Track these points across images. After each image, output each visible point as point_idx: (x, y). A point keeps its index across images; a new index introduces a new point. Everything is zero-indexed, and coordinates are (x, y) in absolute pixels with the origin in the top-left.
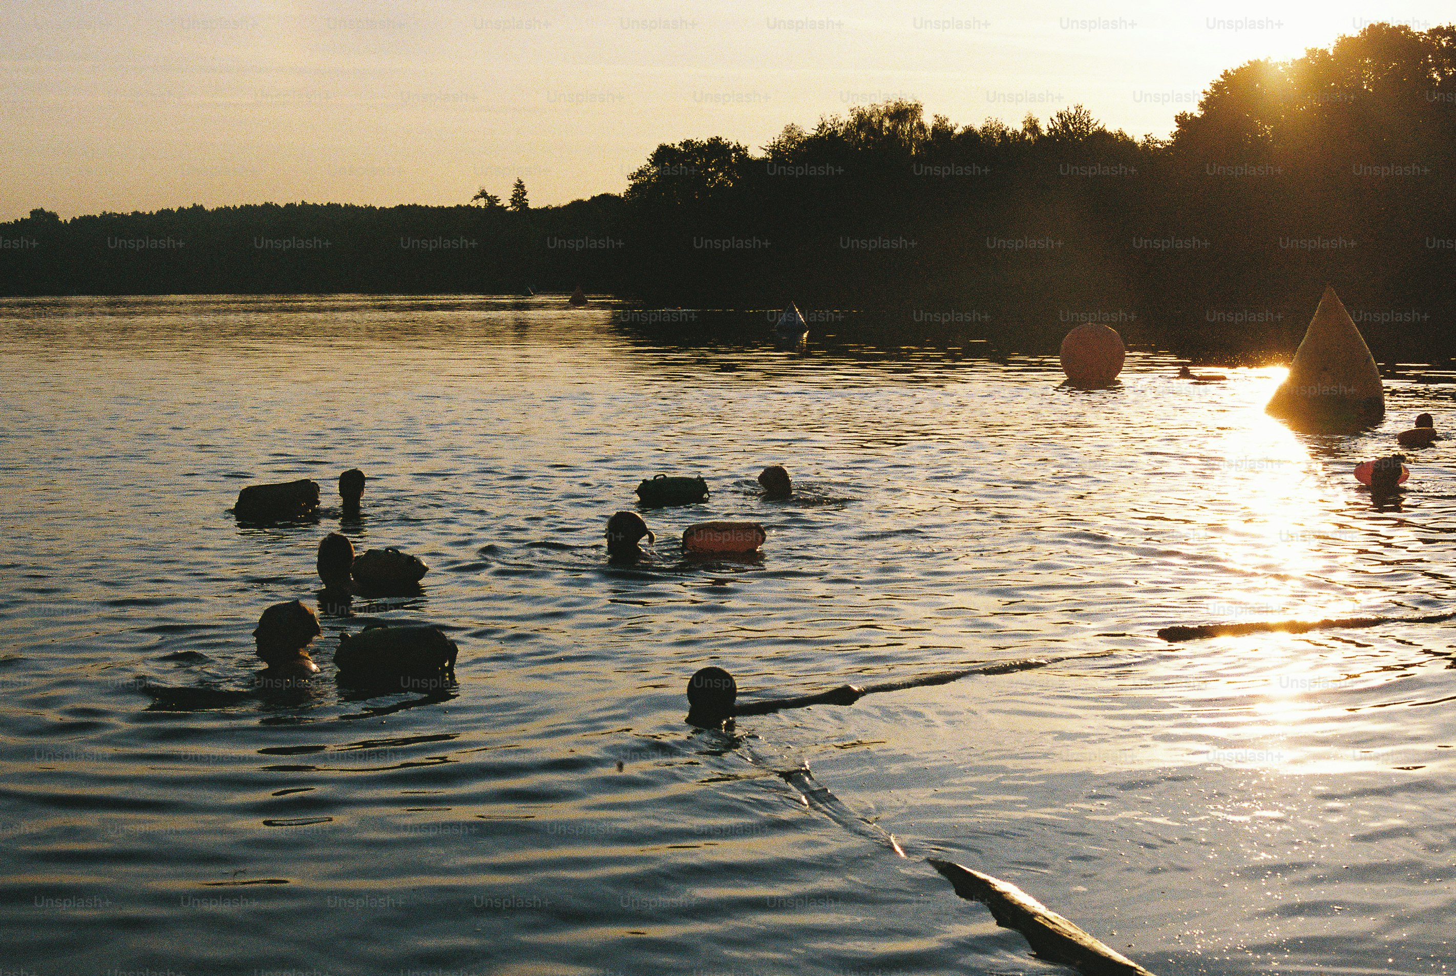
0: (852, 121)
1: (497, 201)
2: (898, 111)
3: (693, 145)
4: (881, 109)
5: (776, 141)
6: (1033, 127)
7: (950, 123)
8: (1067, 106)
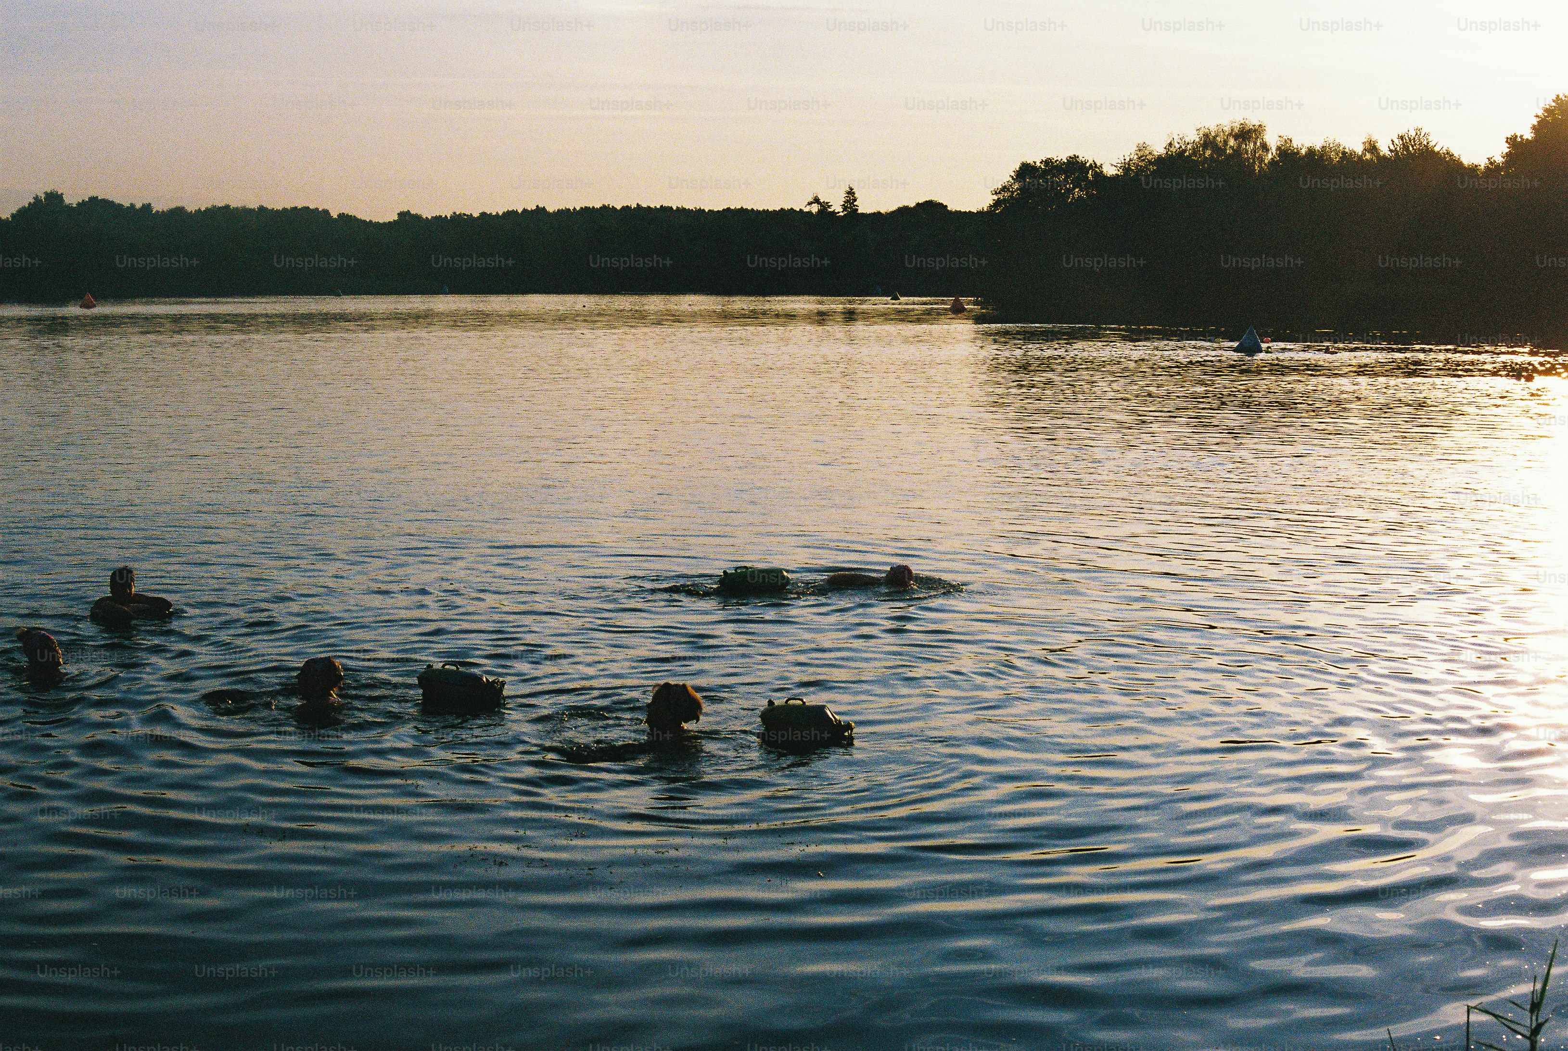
0: (1197, 140)
1: (829, 207)
2: (1242, 131)
3: (1053, 163)
4: (1225, 129)
5: (1128, 160)
6: (1372, 148)
7: (1295, 144)
8: (1408, 128)
